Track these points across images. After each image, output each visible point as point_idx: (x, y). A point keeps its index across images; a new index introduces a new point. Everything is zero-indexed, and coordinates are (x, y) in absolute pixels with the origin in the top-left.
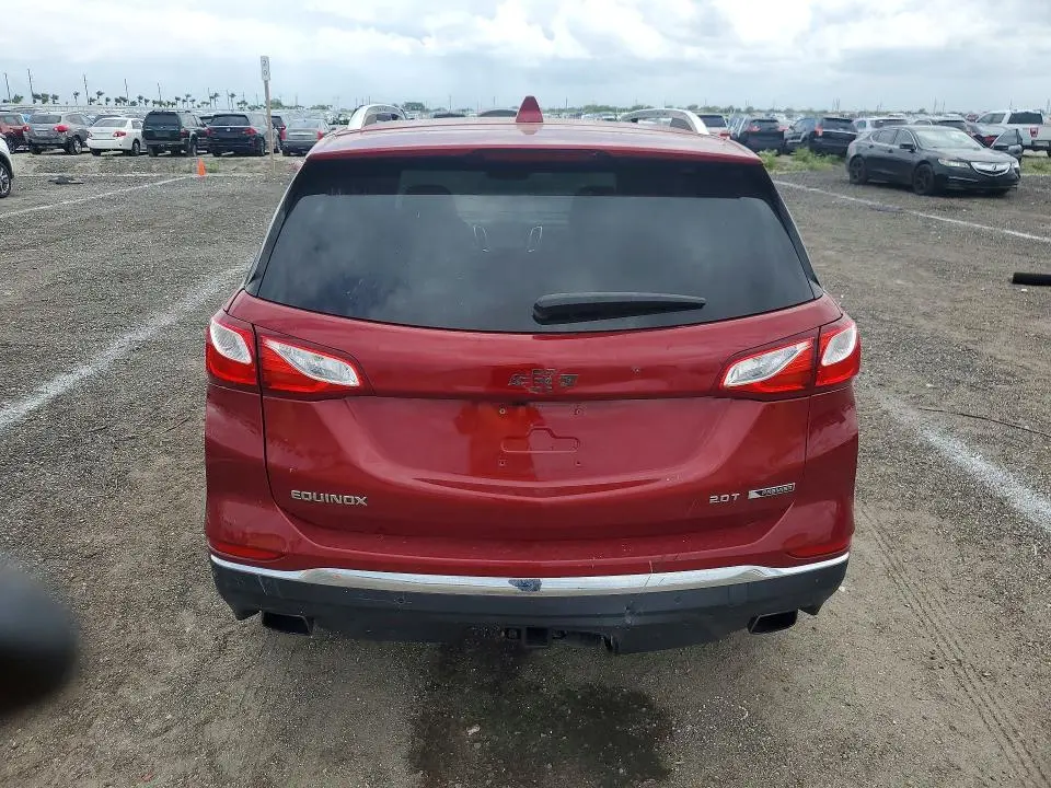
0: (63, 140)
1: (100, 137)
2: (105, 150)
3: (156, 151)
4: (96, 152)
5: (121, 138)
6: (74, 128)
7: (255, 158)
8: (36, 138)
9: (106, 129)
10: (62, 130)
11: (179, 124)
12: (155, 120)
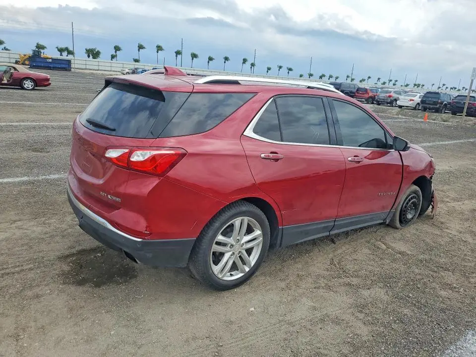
0: (389, 101)
1: (403, 101)
2: (404, 106)
3: (425, 109)
4: (400, 107)
5: (412, 102)
6: (395, 96)
7: (471, 118)
8: (380, 99)
9: (407, 97)
10: (390, 96)
11: (439, 99)
12: (429, 95)
